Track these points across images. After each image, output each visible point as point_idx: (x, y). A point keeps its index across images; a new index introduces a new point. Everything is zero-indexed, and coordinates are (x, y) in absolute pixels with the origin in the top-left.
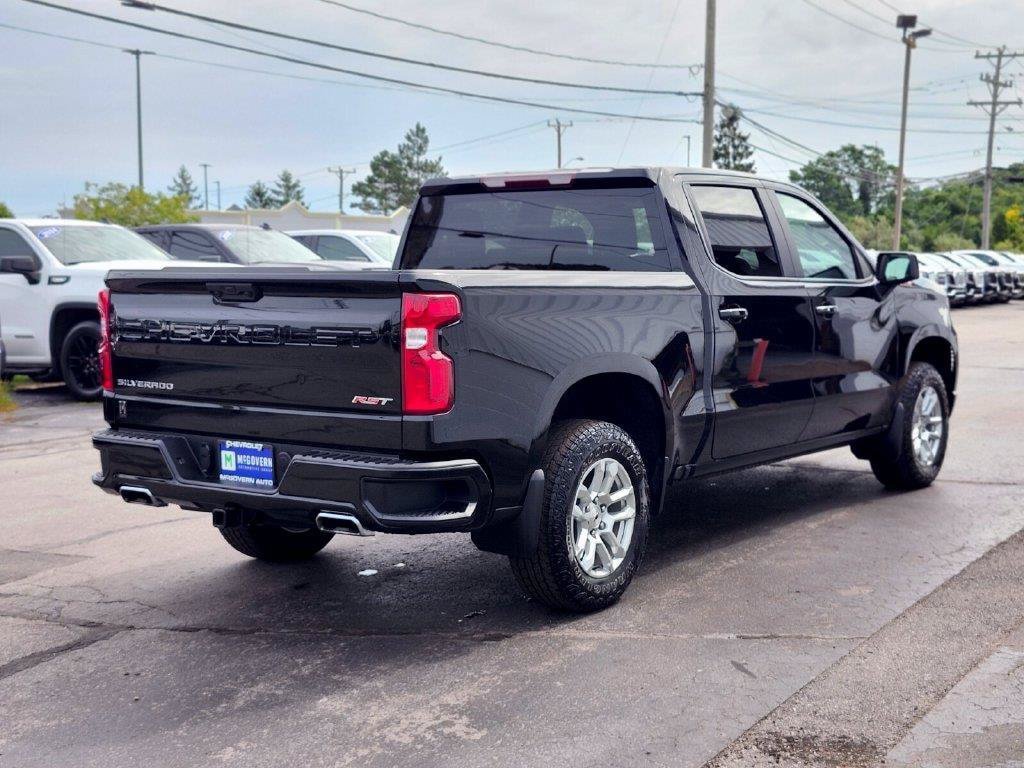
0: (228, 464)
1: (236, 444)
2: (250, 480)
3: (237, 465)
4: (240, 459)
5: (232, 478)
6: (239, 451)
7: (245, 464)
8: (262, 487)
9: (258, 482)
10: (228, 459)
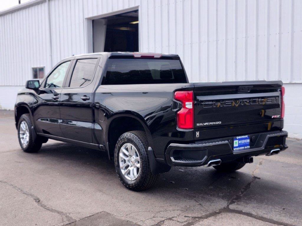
0: (236, 144)
1: (240, 137)
2: (243, 148)
3: (239, 144)
4: (240, 142)
5: (237, 149)
6: (239, 140)
7: (241, 143)
8: (246, 149)
9: (246, 147)
10: (236, 143)
